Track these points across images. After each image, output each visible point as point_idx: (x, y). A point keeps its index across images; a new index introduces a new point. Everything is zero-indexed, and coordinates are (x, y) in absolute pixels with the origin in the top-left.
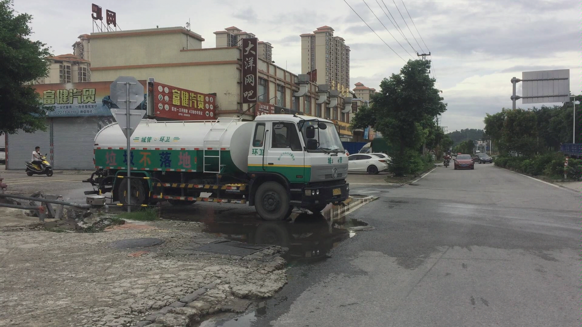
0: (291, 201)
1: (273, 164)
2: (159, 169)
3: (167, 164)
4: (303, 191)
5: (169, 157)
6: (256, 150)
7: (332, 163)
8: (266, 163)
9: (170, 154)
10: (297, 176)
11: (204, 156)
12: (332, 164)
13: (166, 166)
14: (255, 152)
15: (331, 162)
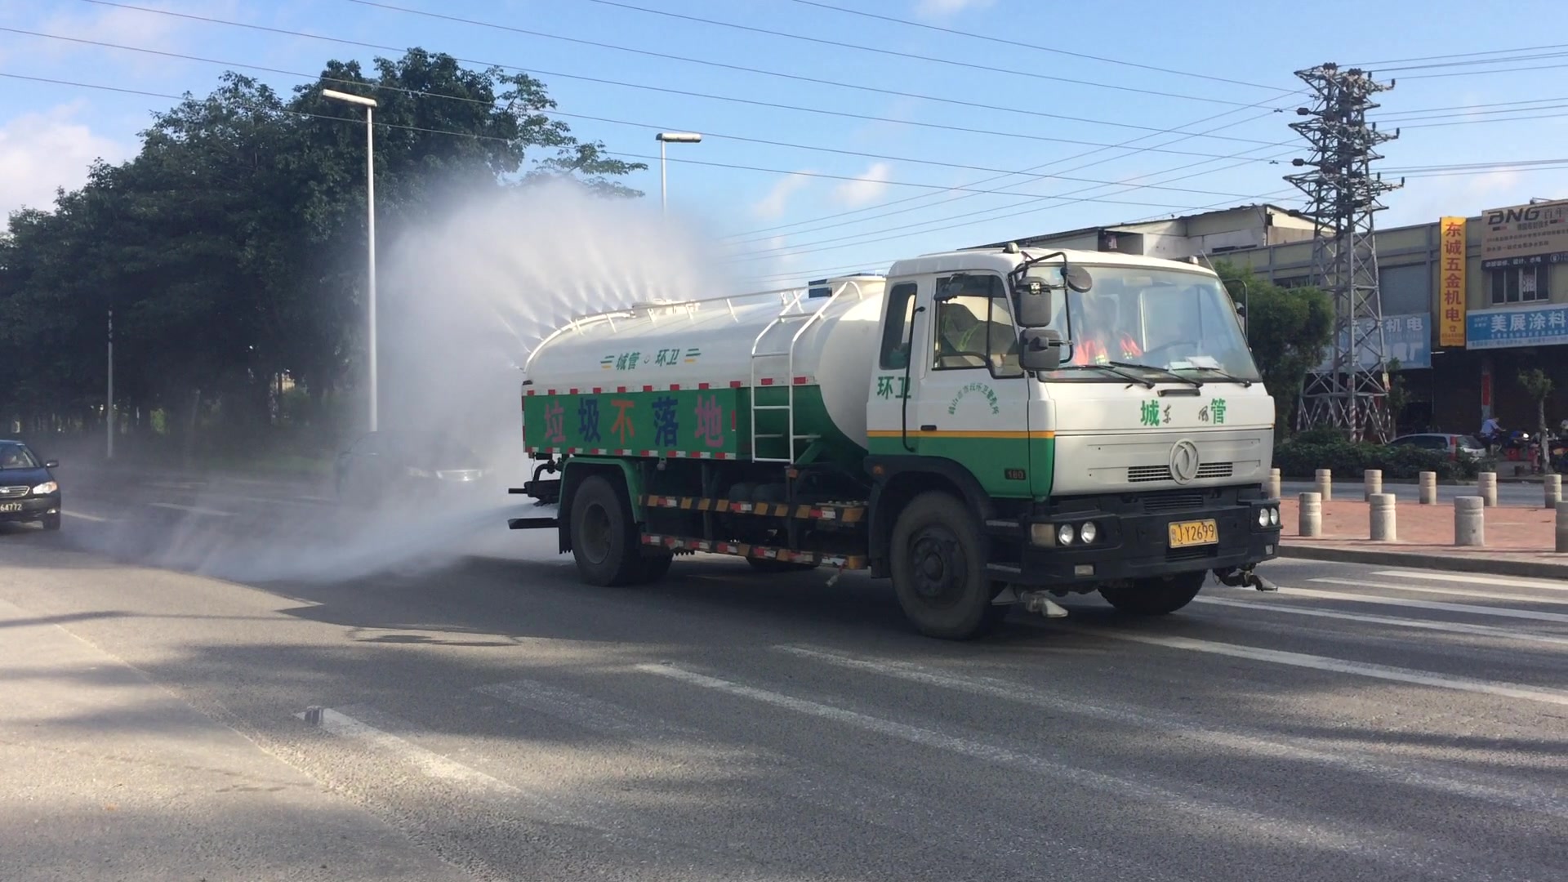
0: (989, 566)
1: (933, 428)
2: (653, 453)
3: (670, 437)
4: (1026, 528)
5: (673, 413)
6: (889, 378)
7: (1166, 421)
8: (914, 426)
9: (675, 402)
10: (1007, 471)
11: (753, 407)
12: (1162, 424)
13: (667, 442)
14: (885, 390)
15: (1161, 416)
